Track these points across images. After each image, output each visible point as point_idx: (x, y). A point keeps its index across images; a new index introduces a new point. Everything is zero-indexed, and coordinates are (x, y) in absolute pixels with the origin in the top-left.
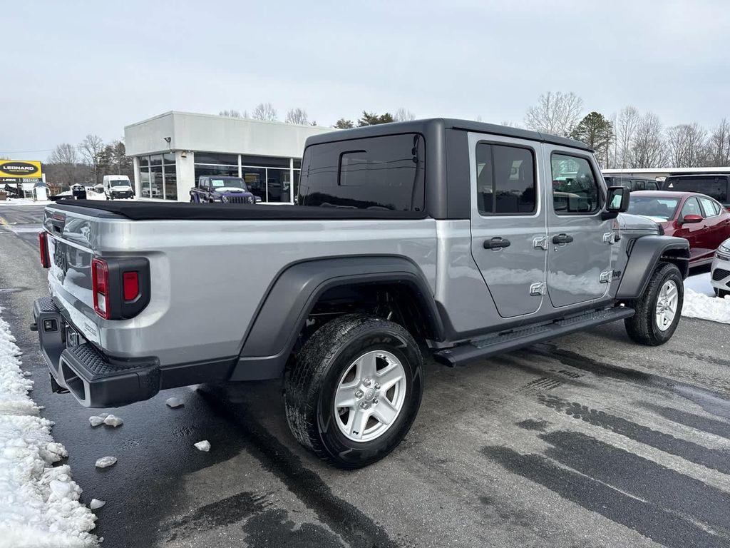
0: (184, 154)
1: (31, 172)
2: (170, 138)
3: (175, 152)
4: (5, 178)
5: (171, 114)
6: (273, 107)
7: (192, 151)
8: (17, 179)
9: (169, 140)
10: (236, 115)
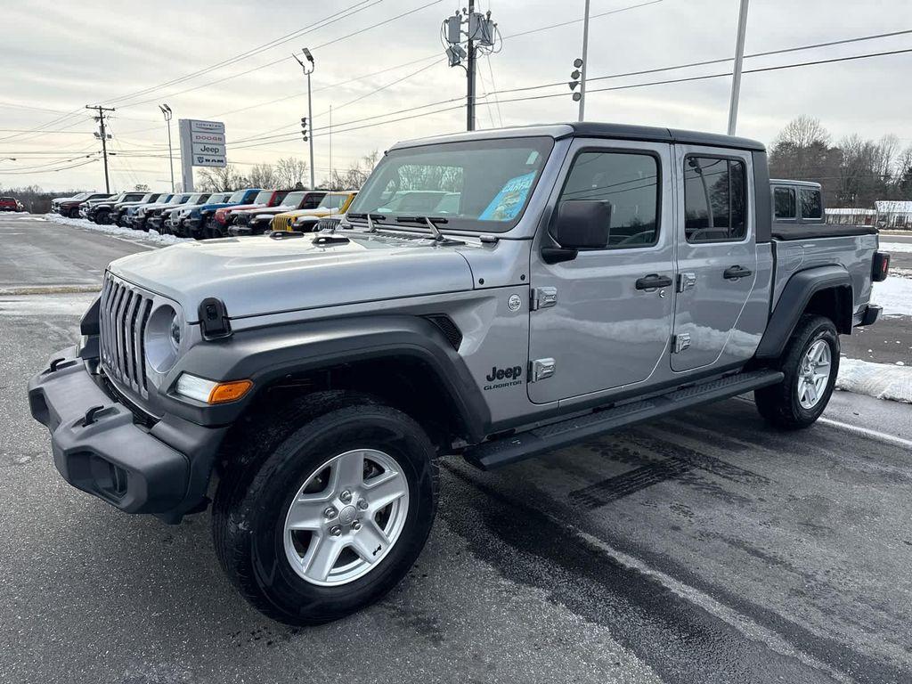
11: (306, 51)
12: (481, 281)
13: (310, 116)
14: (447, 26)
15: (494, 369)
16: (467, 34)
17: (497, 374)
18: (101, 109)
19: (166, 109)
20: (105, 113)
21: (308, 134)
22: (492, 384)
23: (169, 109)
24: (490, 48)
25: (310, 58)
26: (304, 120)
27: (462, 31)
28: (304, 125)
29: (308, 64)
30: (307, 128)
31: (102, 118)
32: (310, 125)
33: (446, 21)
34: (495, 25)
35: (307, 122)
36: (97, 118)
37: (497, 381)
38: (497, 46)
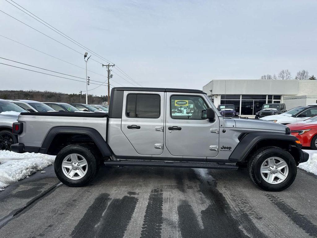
0: (216, 96)
1: (185, 104)
2: (212, 90)
3: (213, 95)
4: (177, 106)
5: (213, 81)
6: (289, 71)
7: (220, 95)
8: (181, 106)
9: (211, 91)
10: (269, 77)
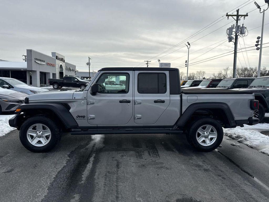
11: (188, 43)
12: (75, 98)
13: (188, 60)
14: (228, 30)
15: (78, 115)
16: (235, 32)
17: (78, 116)
18: (148, 61)
19: (159, 61)
20: (149, 62)
21: (187, 65)
22: (78, 118)
23: (160, 60)
24: (244, 35)
25: (189, 44)
26: (186, 61)
27: (233, 31)
28: (186, 63)
29: (189, 46)
30: (187, 63)
31: (148, 63)
32: (188, 62)
33: (228, 29)
34: (246, 28)
35: (187, 61)
36: (147, 64)
37: (79, 118)
38: (246, 34)
